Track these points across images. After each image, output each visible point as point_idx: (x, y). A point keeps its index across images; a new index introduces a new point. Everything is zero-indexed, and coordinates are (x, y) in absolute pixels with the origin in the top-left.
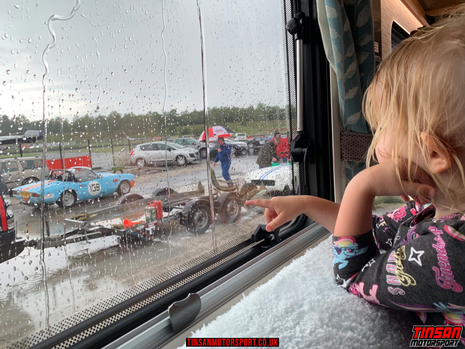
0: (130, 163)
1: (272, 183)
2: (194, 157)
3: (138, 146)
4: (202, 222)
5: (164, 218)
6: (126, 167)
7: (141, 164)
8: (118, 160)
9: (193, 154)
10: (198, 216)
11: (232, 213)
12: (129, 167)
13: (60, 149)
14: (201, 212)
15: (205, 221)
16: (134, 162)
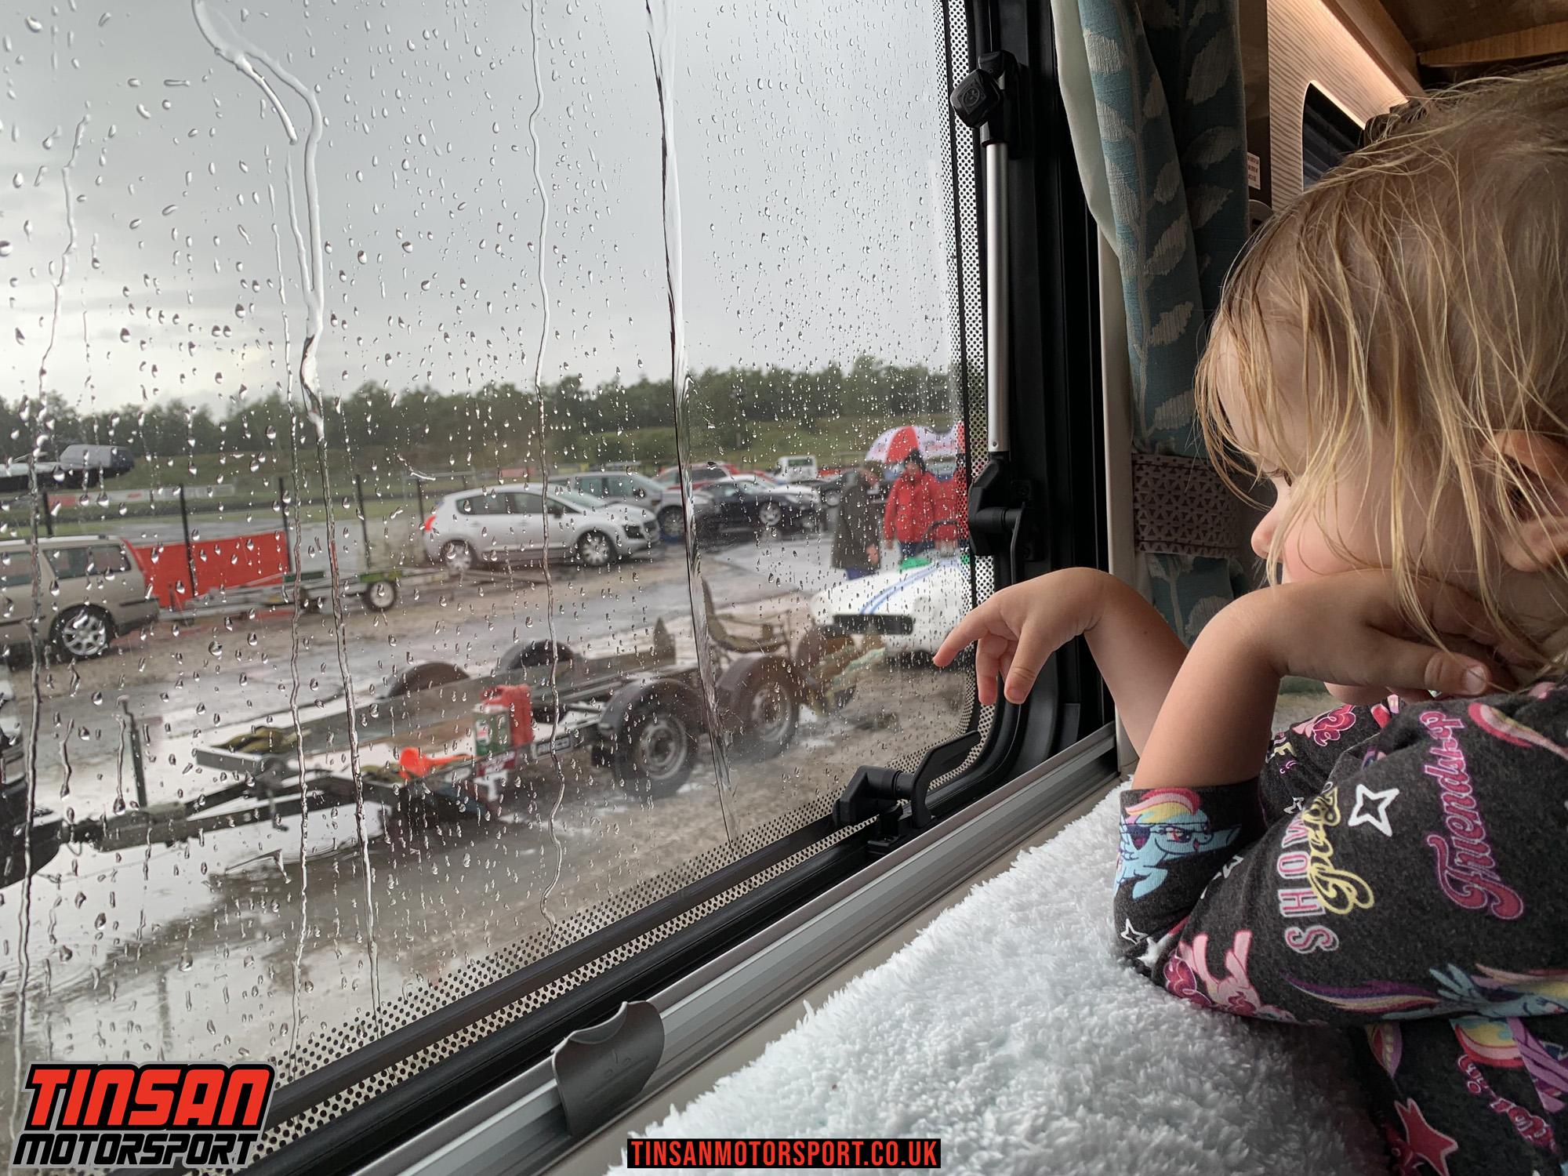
0: (420, 557)
1: (903, 624)
2: (641, 537)
3: (450, 501)
4: (665, 757)
5: (539, 744)
6: (407, 571)
7: (458, 560)
8: (382, 548)
9: (637, 528)
10: (654, 737)
11: (769, 726)
12: (418, 571)
13: (183, 509)
14: (663, 725)
15: (677, 755)
16: (435, 552)
